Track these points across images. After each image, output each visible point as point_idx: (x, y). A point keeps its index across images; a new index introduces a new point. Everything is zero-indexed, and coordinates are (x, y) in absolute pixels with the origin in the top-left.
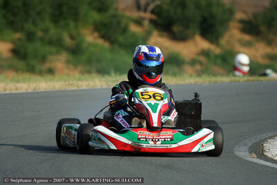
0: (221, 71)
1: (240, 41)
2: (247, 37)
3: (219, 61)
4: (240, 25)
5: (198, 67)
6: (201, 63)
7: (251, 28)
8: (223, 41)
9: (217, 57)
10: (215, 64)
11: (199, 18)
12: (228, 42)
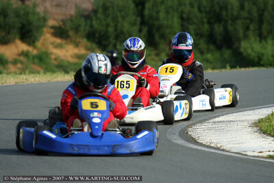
0: (39, 69)
1: (52, 43)
2: (58, 41)
3: (36, 61)
4: (52, 30)
5: (19, 65)
6: (21, 63)
7: (60, 32)
8: (38, 44)
9: (34, 57)
10: (34, 63)
11: (19, 25)
12: (43, 45)
